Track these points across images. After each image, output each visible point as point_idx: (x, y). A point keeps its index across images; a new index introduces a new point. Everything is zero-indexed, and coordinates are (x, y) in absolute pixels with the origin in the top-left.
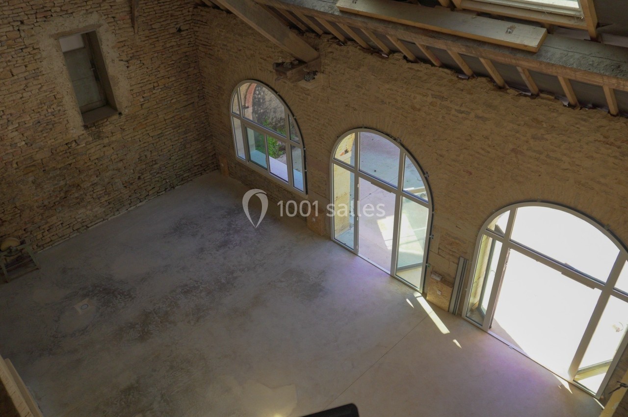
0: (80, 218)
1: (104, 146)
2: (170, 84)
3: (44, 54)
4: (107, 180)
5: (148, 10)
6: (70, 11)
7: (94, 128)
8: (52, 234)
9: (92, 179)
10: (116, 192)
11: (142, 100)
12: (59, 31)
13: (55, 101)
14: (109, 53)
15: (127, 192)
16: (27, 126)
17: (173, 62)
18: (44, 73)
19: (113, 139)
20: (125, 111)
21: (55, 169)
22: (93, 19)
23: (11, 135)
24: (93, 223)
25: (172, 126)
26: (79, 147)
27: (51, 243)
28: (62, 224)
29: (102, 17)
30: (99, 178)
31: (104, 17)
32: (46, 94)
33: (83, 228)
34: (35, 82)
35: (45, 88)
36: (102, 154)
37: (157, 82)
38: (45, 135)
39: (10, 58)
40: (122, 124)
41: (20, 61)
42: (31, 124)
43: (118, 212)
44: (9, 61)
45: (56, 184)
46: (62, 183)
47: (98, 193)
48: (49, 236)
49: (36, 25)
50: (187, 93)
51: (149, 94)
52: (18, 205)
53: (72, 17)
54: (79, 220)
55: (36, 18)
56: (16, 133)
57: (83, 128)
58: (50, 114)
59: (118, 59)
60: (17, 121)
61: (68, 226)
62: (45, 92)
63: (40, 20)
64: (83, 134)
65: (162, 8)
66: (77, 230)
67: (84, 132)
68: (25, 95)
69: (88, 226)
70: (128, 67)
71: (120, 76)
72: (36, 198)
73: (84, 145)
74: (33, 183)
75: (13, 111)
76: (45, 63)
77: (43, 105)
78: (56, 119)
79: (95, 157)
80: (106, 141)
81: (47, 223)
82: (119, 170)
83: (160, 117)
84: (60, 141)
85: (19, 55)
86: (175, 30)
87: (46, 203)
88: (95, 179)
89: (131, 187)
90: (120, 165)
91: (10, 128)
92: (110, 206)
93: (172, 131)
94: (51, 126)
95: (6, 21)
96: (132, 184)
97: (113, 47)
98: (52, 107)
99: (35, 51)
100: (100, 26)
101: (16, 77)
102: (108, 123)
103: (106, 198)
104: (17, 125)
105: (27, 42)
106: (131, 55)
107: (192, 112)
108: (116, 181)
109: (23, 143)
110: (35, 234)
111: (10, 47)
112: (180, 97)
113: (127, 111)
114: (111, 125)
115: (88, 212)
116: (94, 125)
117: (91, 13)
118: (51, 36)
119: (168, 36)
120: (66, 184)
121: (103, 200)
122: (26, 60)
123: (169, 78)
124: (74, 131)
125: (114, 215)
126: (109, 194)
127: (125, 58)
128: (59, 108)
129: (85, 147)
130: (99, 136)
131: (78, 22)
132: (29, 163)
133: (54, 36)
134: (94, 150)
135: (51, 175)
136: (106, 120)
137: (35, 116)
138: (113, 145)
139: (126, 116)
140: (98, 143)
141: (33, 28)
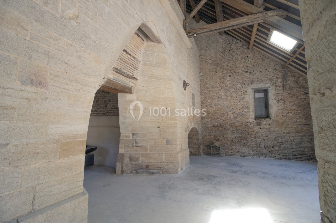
0: (243, 151)
1: (260, 129)
2: (297, 113)
3: (248, 93)
4: (258, 142)
5: (292, 85)
6: (260, 82)
7: (258, 121)
8: (231, 152)
9: (252, 139)
10: (261, 148)
11: (282, 116)
12: (254, 87)
13: (247, 108)
14: (271, 96)
15: (265, 150)
17: (300, 105)
18: (246, 98)
19: (265, 127)
21: (240, 130)
22: (267, 85)
23: (230, 114)
24: (247, 156)
25: (295, 131)
26: (251, 125)
27: (230, 155)
28: (236, 150)
30: (255, 140)
31: (272, 85)
33: (243, 156)
34: (242, 101)
35: (245, 103)
36: (259, 131)
37: (291, 111)
38: (240, 117)
39: (238, 93)
40: (270, 122)
41: (240, 94)
42: (237, 113)
43: (259, 157)
44: (237, 94)
45: (239, 135)
46: (241, 135)
47: (253, 145)
48: (230, 152)
50: (307, 119)
51: (285, 115)
52: (225, 136)
53: (260, 84)
54: (243, 152)
55: (249, 83)
56: (232, 114)
57: (254, 119)
58: (244, 111)
59: (274, 99)
60: (234, 111)
61: (238, 152)
62: (245, 104)
64: (254, 122)
65: (298, 84)
66: (241, 155)
67: (254, 121)
68: (238, 104)
69: (245, 156)
70: (278, 103)
71: (274, 105)
72: (231, 137)
73: (253, 125)
74: (232, 131)
75: (233, 108)
76: (247, 96)
77: (243, 108)
78: (245, 114)
79: (256, 131)
80: (262, 127)
81: (231, 147)
82: (264, 140)
83: (289, 125)
84: (244, 121)
85: (240, 92)
86: (304, 93)
87: (233, 140)
88: (253, 139)
89: (268, 149)
90: (265, 138)
91: (231, 112)
92: (256, 153)
93: (295, 133)
94: (243, 115)
95: (240, 83)
96: (268, 148)
97: (273, 95)
98: (246, 109)
99: (245, 92)
100: (270, 87)
101: (237, 98)
102: (264, 120)
103: (256, 148)
105: (244, 89)
106: (281, 99)
107: (308, 128)
108: (262, 144)
109: (233, 118)
110: (226, 149)
111: (239, 90)
112: (302, 120)
113: (274, 118)
114: (265, 122)
115: (247, 151)
116: (259, 120)
117: (267, 83)
118: (252, 88)
119: (300, 95)
120: (242, 136)
121: (254, 149)
122: (242, 94)
123: (297, 111)
124: (251, 119)
125: (257, 157)
126: (257, 148)
127: (277, 99)
128: (248, 110)
129: (253, 126)
130: (259, 124)
131: (262, 86)
132: (233, 125)
133: (253, 89)
134: (256, 128)
135: (238, 131)
136: (264, 119)
137: (239, 111)
138: (265, 129)
139: (273, 120)
140: (258, 126)
141: (247, 86)
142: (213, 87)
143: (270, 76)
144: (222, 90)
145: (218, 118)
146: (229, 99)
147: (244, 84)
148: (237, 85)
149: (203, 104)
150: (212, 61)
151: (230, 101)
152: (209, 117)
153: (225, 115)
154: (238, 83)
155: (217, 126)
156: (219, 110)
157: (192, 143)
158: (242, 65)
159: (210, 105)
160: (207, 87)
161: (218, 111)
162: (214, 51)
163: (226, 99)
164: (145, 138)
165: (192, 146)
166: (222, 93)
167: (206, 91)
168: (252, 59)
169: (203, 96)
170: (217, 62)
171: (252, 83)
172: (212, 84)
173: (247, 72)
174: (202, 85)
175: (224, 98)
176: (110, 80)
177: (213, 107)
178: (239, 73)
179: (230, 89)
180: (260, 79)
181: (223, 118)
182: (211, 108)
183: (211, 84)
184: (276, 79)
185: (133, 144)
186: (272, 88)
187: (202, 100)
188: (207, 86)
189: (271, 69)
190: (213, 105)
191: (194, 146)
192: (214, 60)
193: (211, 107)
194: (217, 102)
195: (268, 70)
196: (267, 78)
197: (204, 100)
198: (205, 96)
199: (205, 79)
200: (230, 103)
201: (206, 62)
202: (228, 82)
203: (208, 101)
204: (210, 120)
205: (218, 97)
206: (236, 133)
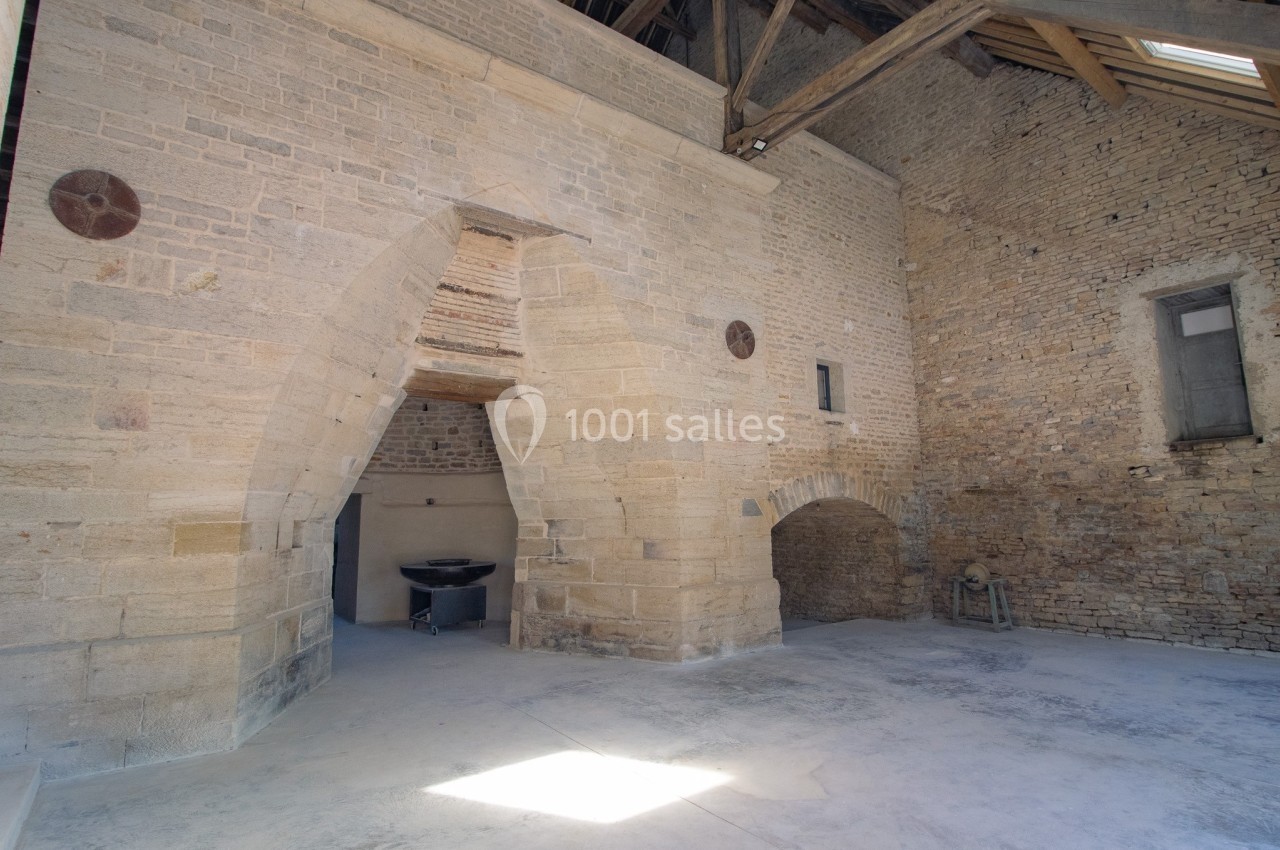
0: (1117, 609)
1: (1204, 494)
3: (1124, 321)
4: (1191, 562)
6: (1183, 258)
7: (1191, 454)
8: (1059, 610)
9: (1160, 547)
10: (1209, 597)
12: (1157, 288)
13: (1126, 394)
14: (1253, 322)
15: (1236, 608)
16: (1071, 423)
18: (1117, 348)
19: (1229, 485)
20: (1271, 436)
21: (1096, 503)
22: (1229, 265)
23: (1047, 431)
24: (1139, 634)
26: (1151, 480)
27: (1054, 625)
28: (1081, 602)
29: (1247, 259)
30: (1177, 552)
31: (1252, 260)
32: (1114, 380)
33: (1117, 632)
34: (1100, 361)
35: (1113, 371)
36: (1195, 507)
38: (1095, 443)
39: (1075, 326)
40: (1258, 460)
41: (1087, 331)
42: (1080, 422)
43: (1200, 642)
44: (1073, 330)
45: (1091, 529)
46: (1101, 531)
47: (1166, 580)
48: (1054, 610)
49: (1123, 281)
52: (1025, 537)
53: (1187, 265)
54: (1114, 613)
55: (1127, 272)
56: (1053, 431)
57: (1167, 449)
58: (1112, 413)
59: (1270, 333)
60: (1061, 414)
61: (1090, 612)
62: (1113, 377)
63: (1132, 273)
64: (1164, 460)
66: (1105, 628)
67: (1168, 456)
68: (1080, 378)
69: (1128, 633)
71: (1272, 365)
72: (1053, 538)
73: (1162, 479)
74: (1057, 512)
75: (1058, 399)
76: (1122, 335)
77: (1105, 397)
78: (1120, 423)
79: (1181, 508)
80: (1210, 485)
81: (1058, 586)
82: (1227, 553)
84: (1117, 459)
85: (1087, 322)
87: (1066, 553)
88: (1167, 550)
89: (1250, 602)
90: (1234, 543)
91: (1048, 422)
92: (1185, 618)
94: (1109, 432)
95: (1082, 279)
96: (1253, 596)
97: (1264, 312)
98: (1118, 403)
99: (1112, 318)
100: (1240, 275)
101: (1075, 352)
102: (1224, 451)
103: (1181, 597)
104: (1059, 420)
105: (1104, 305)
108: (1215, 572)
109: (1060, 447)
110: (1034, 596)
111: (1078, 311)
113: (1276, 436)
115: (1134, 607)
116: (1193, 450)
117: (1226, 255)
118: (1143, 295)
120: (1107, 536)
121: (1173, 598)
122: (1096, 330)
124: (1148, 450)
125: (1191, 643)
126: (1190, 593)
128: (1129, 406)
129: (1163, 485)
130: (1196, 472)
131: (1197, 272)
132: (1060, 481)
133: (1147, 296)
134: (1181, 494)
135: (1087, 511)
136: (1221, 445)
137: (1088, 412)
138: (1226, 498)
139: (1273, 446)
140: (1190, 483)
141: (1117, 286)
142: (960, 314)
143: (1238, 213)
144: (1000, 324)
145: (993, 454)
146: (1038, 359)
147: (1105, 281)
148: (1071, 287)
149: (928, 396)
150: (952, 202)
151: (1040, 369)
152: (954, 450)
153: (1022, 436)
154: (1073, 281)
155: (989, 492)
156: (994, 417)
157: (870, 564)
158: (1087, 190)
159: (951, 397)
160: (938, 318)
161: (990, 423)
162: (957, 156)
163: (1020, 362)
164: (583, 537)
165: (872, 577)
166: (1003, 339)
167: (934, 339)
168: (1133, 150)
169: (924, 362)
170: (972, 203)
171: (1142, 265)
172: (958, 304)
173: (1115, 217)
174: (919, 316)
175: (1013, 357)
176: (427, 372)
177: (968, 406)
178: (1075, 231)
179: (1038, 315)
180: (1183, 240)
181: (1013, 452)
182: (960, 411)
183: (952, 305)
184: (1271, 226)
185: (551, 555)
186: (1253, 273)
187: (921, 379)
188: (938, 313)
189: (1243, 178)
190: (967, 395)
191: (879, 579)
192: (960, 194)
193: (959, 406)
194: (983, 383)
195: (1226, 184)
196: (1223, 229)
197: (928, 376)
198: (931, 360)
199: (928, 288)
200: (1041, 378)
201: (929, 210)
202: (1026, 280)
203: (943, 380)
204: (957, 463)
205: (986, 359)
206: (1077, 519)
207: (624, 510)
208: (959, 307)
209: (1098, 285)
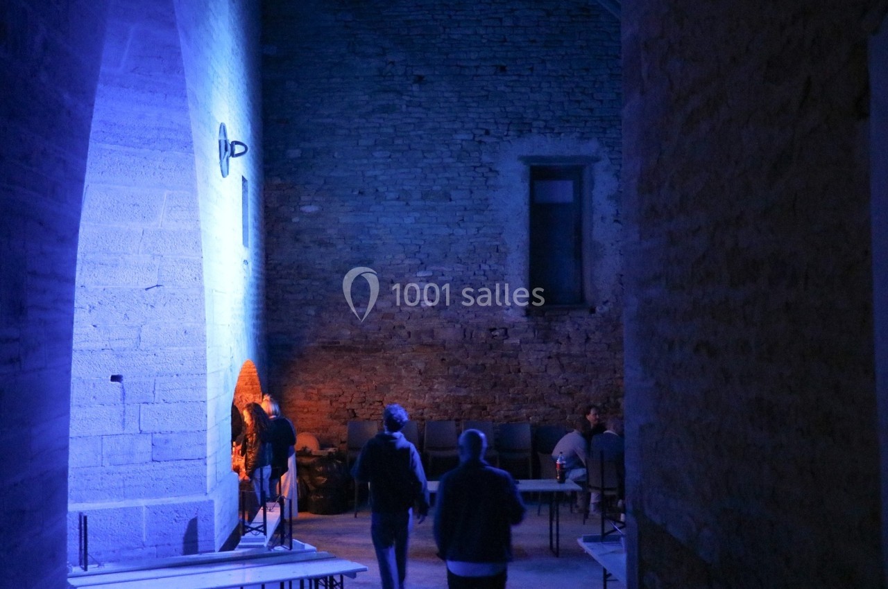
1: (549, 357)
3: (502, 180)
6: (556, 131)
7: (541, 319)
12: (534, 154)
13: (495, 254)
14: (600, 204)
16: (443, 279)
18: (493, 207)
19: (569, 349)
20: (602, 308)
21: (459, 363)
22: (591, 147)
26: (508, 341)
29: (603, 147)
31: (607, 149)
32: (485, 239)
34: (475, 217)
35: (486, 230)
36: (542, 369)
39: (455, 175)
40: (590, 328)
41: (466, 182)
42: (450, 279)
44: (453, 179)
45: (453, 391)
46: (462, 392)
49: (505, 139)
53: (559, 138)
55: (508, 130)
57: (523, 313)
58: (482, 273)
59: (612, 218)
60: (434, 268)
62: (485, 235)
63: (513, 133)
64: (521, 324)
67: (524, 320)
68: (456, 232)
71: (609, 246)
73: (518, 341)
74: (422, 372)
75: (431, 251)
76: (498, 194)
77: (476, 255)
79: (529, 370)
80: (554, 348)
84: (482, 321)
85: (469, 174)
91: (420, 275)
95: (467, 126)
97: (609, 198)
98: (488, 263)
99: (490, 174)
100: (595, 160)
101: (453, 203)
102: (567, 318)
104: (431, 274)
105: (485, 159)
111: (460, 160)
113: (605, 308)
114: (570, 326)
117: (588, 139)
118: (521, 158)
122: (475, 183)
128: (497, 267)
129: (518, 347)
130: (546, 336)
131: (565, 148)
132: (428, 340)
133: (526, 160)
136: (566, 312)
138: (565, 361)
139: (601, 317)
140: (540, 346)
141: (498, 143)
143: (601, 101)
144: (377, 154)
146: (415, 203)
147: (487, 133)
148: (456, 131)
149: (280, 225)
151: (417, 215)
152: (310, 296)
154: (457, 125)
155: (349, 349)
158: (482, 31)
159: (312, 231)
163: (397, 203)
166: (377, 172)
171: (523, 128)
172: (328, 116)
173: (503, 69)
175: (389, 196)
177: (333, 245)
178: (465, 72)
179: (419, 155)
180: (558, 114)
182: (323, 250)
186: (605, 162)
190: (332, 232)
193: (321, 243)
194: (353, 219)
195: (596, 72)
196: (589, 113)
197: (281, 200)
199: (291, 84)
200: (417, 226)
202: (410, 109)
203: (303, 209)
204: (313, 313)
205: (356, 193)
206: (440, 380)
207: (124, 394)
208: (329, 120)
209: (481, 135)
